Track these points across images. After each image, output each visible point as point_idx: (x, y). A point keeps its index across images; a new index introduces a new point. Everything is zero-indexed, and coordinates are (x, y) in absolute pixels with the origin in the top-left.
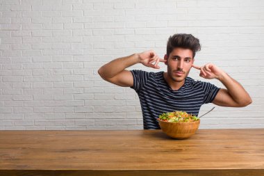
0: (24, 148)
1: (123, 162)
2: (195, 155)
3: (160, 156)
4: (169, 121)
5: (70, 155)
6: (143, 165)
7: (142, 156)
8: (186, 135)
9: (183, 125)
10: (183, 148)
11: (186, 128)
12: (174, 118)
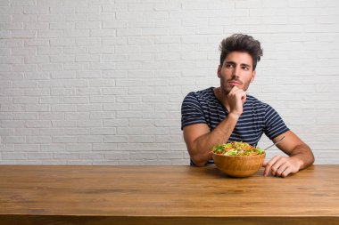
0: (39, 188)
1: (167, 206)
2: (260, 198)
3: (214, 199)
4: (226, 154)
5: (99, 197)
6: (193, 210)
7: (191, 199)
8: (247, 173)
9: (244, 160)
10: (244, 189)
11: (247, 163)
12: (232, 150)
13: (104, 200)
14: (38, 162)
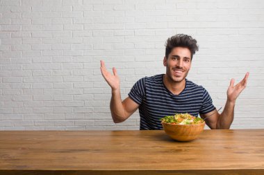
0: (23, 149)
1: (123, 162)
2: (195, 156)
3: (160, 156)
6: (143, 165)
7: (142, 156)
10: (183, 148)
13: (74, 158)
14: (22, 128)
